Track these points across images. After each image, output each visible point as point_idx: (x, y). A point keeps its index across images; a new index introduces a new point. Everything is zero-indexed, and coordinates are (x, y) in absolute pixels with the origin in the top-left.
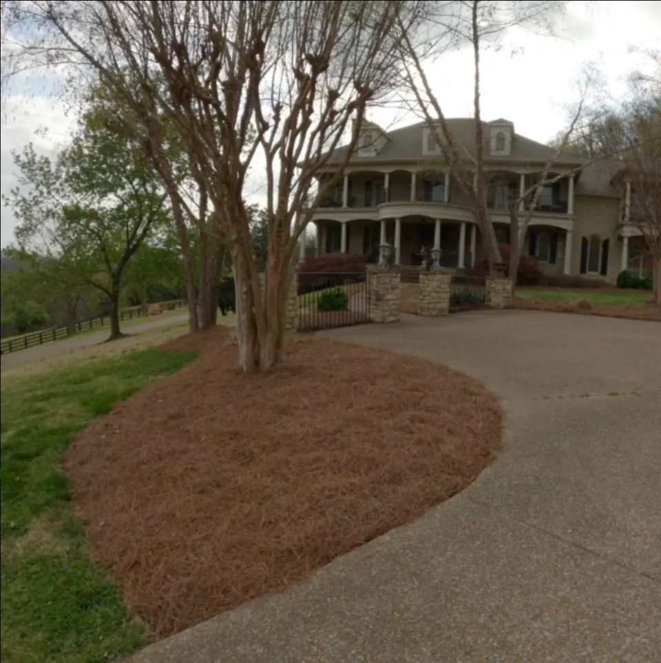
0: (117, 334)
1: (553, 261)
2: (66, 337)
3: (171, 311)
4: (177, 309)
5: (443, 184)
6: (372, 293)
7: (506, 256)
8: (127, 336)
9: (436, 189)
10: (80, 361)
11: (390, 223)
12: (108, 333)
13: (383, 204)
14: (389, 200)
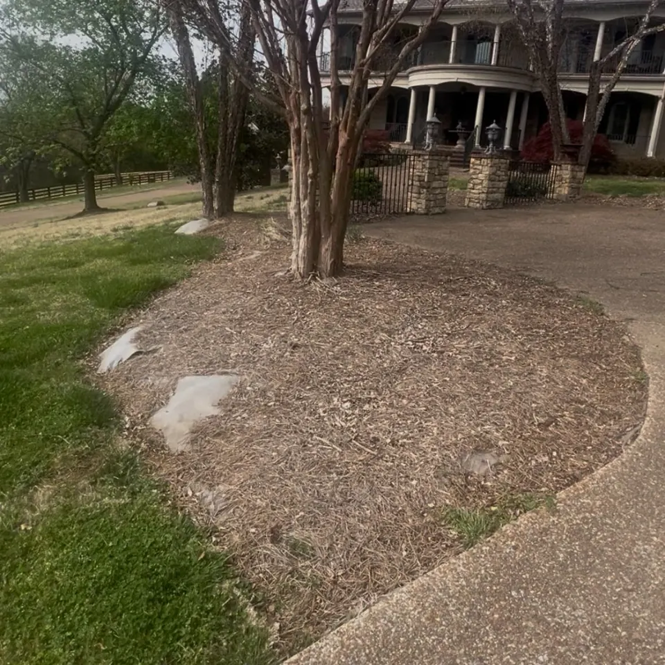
0: (93, 208)
1: (631, 140)
2: (14, 206)
3: (153, 184)
4: (158, 180)
5: (491, 40)
6: (415, 178)
7: (576, 133)
8: (105, 210)
9: (482, 48)
10: (57, 239)
11: (422, 91)
12: (80, 205)
13: (415, 68)
14: (422, 63)
